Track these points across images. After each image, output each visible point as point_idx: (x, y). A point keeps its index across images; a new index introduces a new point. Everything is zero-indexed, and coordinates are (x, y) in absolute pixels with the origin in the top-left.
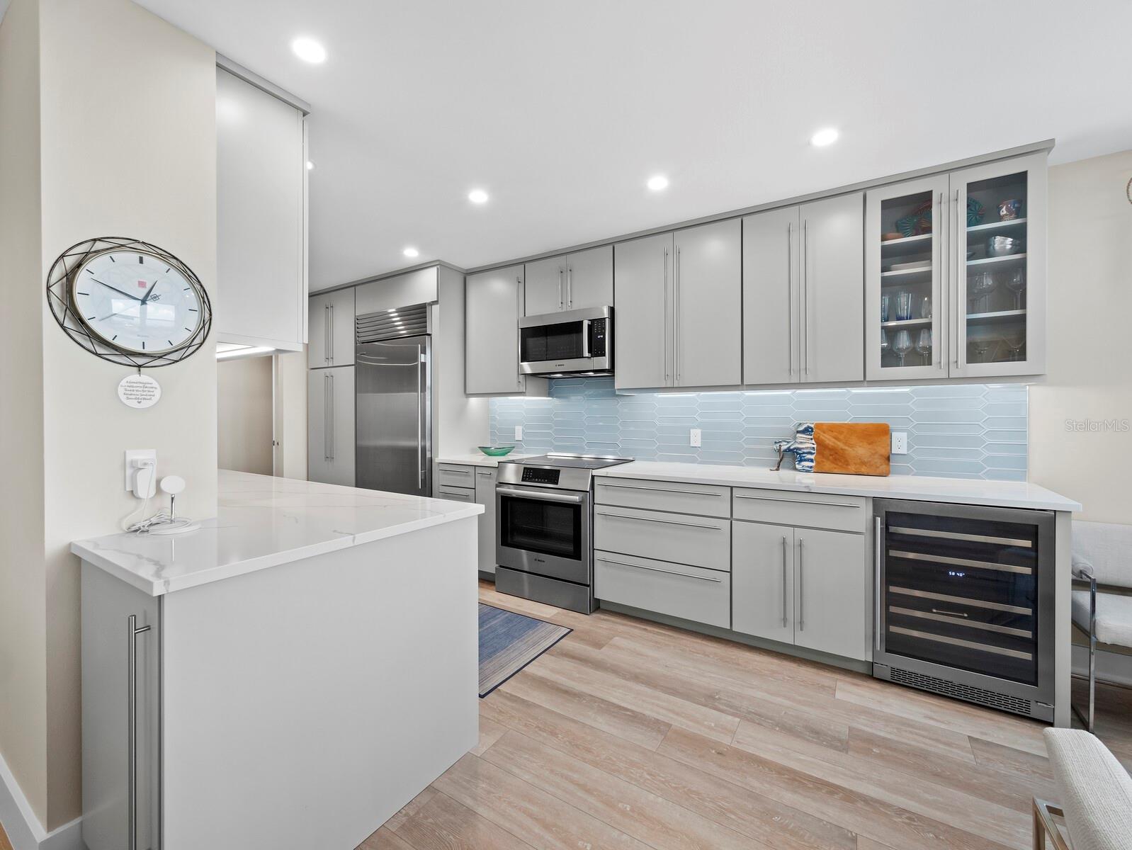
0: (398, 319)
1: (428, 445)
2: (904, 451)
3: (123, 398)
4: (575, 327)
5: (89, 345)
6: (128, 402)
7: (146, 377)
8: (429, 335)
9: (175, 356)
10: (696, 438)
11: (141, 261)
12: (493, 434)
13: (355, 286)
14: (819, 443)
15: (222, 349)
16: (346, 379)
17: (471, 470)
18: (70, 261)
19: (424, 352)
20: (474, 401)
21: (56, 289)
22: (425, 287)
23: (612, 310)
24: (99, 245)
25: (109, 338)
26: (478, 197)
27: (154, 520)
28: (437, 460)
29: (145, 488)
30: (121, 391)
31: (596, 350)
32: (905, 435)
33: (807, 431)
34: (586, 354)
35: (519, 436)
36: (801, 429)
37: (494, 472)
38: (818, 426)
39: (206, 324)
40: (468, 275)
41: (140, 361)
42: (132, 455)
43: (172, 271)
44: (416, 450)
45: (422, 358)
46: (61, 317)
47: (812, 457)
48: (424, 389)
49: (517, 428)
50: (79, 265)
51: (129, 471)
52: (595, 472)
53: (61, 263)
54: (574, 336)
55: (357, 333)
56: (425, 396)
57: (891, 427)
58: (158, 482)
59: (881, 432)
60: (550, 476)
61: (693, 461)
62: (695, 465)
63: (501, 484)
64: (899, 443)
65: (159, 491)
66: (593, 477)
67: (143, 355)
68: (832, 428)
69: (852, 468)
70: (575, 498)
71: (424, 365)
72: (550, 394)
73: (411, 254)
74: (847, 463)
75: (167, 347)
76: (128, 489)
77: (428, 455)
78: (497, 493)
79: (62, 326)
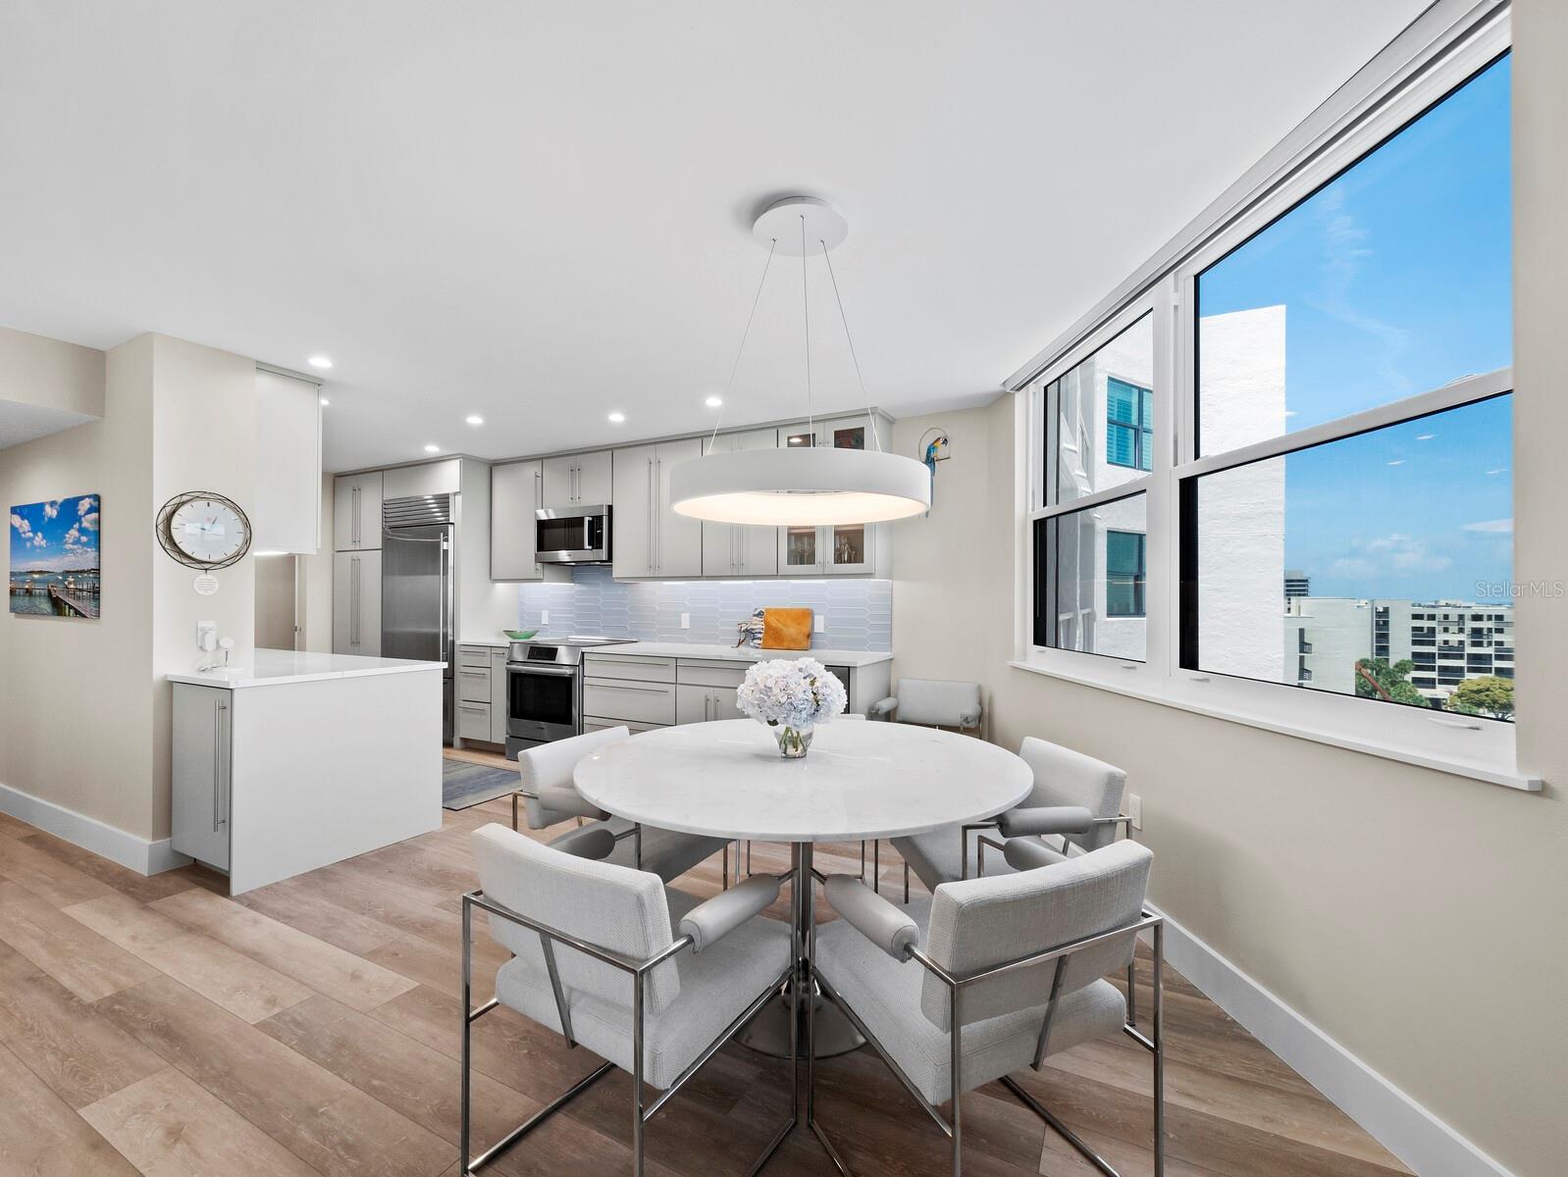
0: (435, 505)
1: (450, 631)
2: (822, 631)
3: (196, 589)
4: (579, 521)
5: (178, 558)
6: (200, 592)
7: (210, 576)
8: (453, 524)
9: (227, 563)
10: (685, 623)
11: (209, 504)
12: (522, 618)
13: (382, 470)
14: (767, 624)
15: (258, 552)
16: (373, 563)
17: (487, 650)
18: (168, 509)
19: (447, 540)
20: (500, 586)
21: (161, 527)
22: (448, 478)
23: (610, 508)
24: (185, 498)
25: (190, 554)
26: (475, 420)
27: (215, 665)
28: (458, 642)
29: (210, 645)
30: (195, 585)
31: (596, 542)
32: (822, 617)
33: (760, 614)
34: (587, 546)
35: (545, 620)
36: (756, 613)
37: (506, 651)
38: (767, 610)
39: (248, 542)
40: (493, 466)
41: (207, 566)
42: (201, 624)
43: (227, 509)
44: (438, 635)
45: (444, 546)
46: (163, 543)
47: (760, 635)
48: (445, 573)
49: (543, 612)
50: (174, 512)
51: (200, 633)
52: (584, 650)
53: (164, 511)
54: (577, 529)
55: (385, 518)
56: (447, 579)
57: (815, 611)
58: (218, 642)
59: (807, 615)
60: (550, 653)
61: (683, 641)
62: (686, 645)
63: (512, 662)
64: (819, 625)
65: (218, 646)
66: (583, 653)
67: (210, 563)
68: (777, 612)
69: (785, 644)
70: (568, 671)
71: (446, 552)
72: (572, 581)
73: (432, 450)
74: (782, 641)
75: (224, 557)
76: (200, 644)
77: (450, 638)
78: (508, 670)
79: (164, 547)
